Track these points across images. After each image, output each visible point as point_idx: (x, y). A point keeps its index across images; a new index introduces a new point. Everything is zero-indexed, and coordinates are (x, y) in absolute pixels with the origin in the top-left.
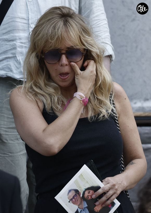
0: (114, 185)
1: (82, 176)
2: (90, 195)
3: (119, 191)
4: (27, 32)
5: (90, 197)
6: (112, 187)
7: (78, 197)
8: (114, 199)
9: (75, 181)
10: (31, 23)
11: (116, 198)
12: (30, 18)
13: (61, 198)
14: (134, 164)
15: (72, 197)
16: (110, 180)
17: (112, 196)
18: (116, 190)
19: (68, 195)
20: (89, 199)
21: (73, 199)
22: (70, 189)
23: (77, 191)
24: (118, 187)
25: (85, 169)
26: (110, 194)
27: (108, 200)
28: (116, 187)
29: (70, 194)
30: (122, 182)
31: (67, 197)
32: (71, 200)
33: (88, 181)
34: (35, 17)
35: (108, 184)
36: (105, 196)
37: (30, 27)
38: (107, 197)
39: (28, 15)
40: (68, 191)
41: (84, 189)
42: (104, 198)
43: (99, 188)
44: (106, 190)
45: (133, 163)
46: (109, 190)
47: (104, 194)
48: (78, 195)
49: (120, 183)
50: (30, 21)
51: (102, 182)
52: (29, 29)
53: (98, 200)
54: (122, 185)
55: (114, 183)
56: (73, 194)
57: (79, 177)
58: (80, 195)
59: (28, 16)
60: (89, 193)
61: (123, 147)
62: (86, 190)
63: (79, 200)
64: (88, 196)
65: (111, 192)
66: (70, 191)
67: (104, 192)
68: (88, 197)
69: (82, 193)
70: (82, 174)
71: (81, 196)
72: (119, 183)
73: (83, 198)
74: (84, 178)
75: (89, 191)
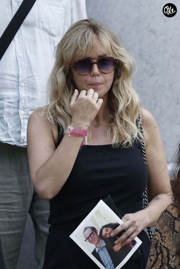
0: (134, 222)
1: (99, 212)
2: (108, 233)
3: (140, 228)
4: (16, 91)
5: (108, 235)
6: (132, 224)
7: (95, 235)
8: (134, 237)
9: (91, 218)
10: (21, 82)
11: (137, 236)
12: (20, 75)
13: (76, 236)
14: (160, 200)
15: (88, 236)
16: (130, 217)
17: (132, 233)
18: (137, 227)
19: (83, 233)
20: (106, 237)
21: (89, 237)
22: (86, 226)
23: (93, 229)
24: (139, 224)
25: (101, 204)
26: (129, 232)
27: (128, 238)
28: (137, 224)
29: (86, 232)
30: (144, 218)
31: (83, 235)
32: (88, 238)
33: (105, 218)
34: (26, 75)
35: (128, 220)
36: (125, 233)
37: (19, 85)
38: (126, 235)
39: (18, 72)
40: (84, 229)
41: (102, 227)
42: (124, 236)
43: (117, 225)
44: (125, 227)
45: (158, 198)
46: (129, 227)
47: (123, 231)
48: (95, 233)
49: (142, 219)
50: (20, 79)
51: (121, 219)
52: (18, 88)
53: (118, 238)
54: (144, 222)
55: (135, 220)
56: (89, 231)
57: (95, 213)
58: (97, 233)
59: (18, 74)
60: (107, 230)
61: (147, 180)
62: (104, 227)
63: (97, 238)
64: (106, 234)
65: (131, 230)
66: (86, 229)
67: (124, 229)
68: (106, 236)
69: (99, 231)
70: (99, 210)
71: (99, 234)
72: (140, 220)
73: (101, 236)
74: (100, 214)
75: (107, 228)
